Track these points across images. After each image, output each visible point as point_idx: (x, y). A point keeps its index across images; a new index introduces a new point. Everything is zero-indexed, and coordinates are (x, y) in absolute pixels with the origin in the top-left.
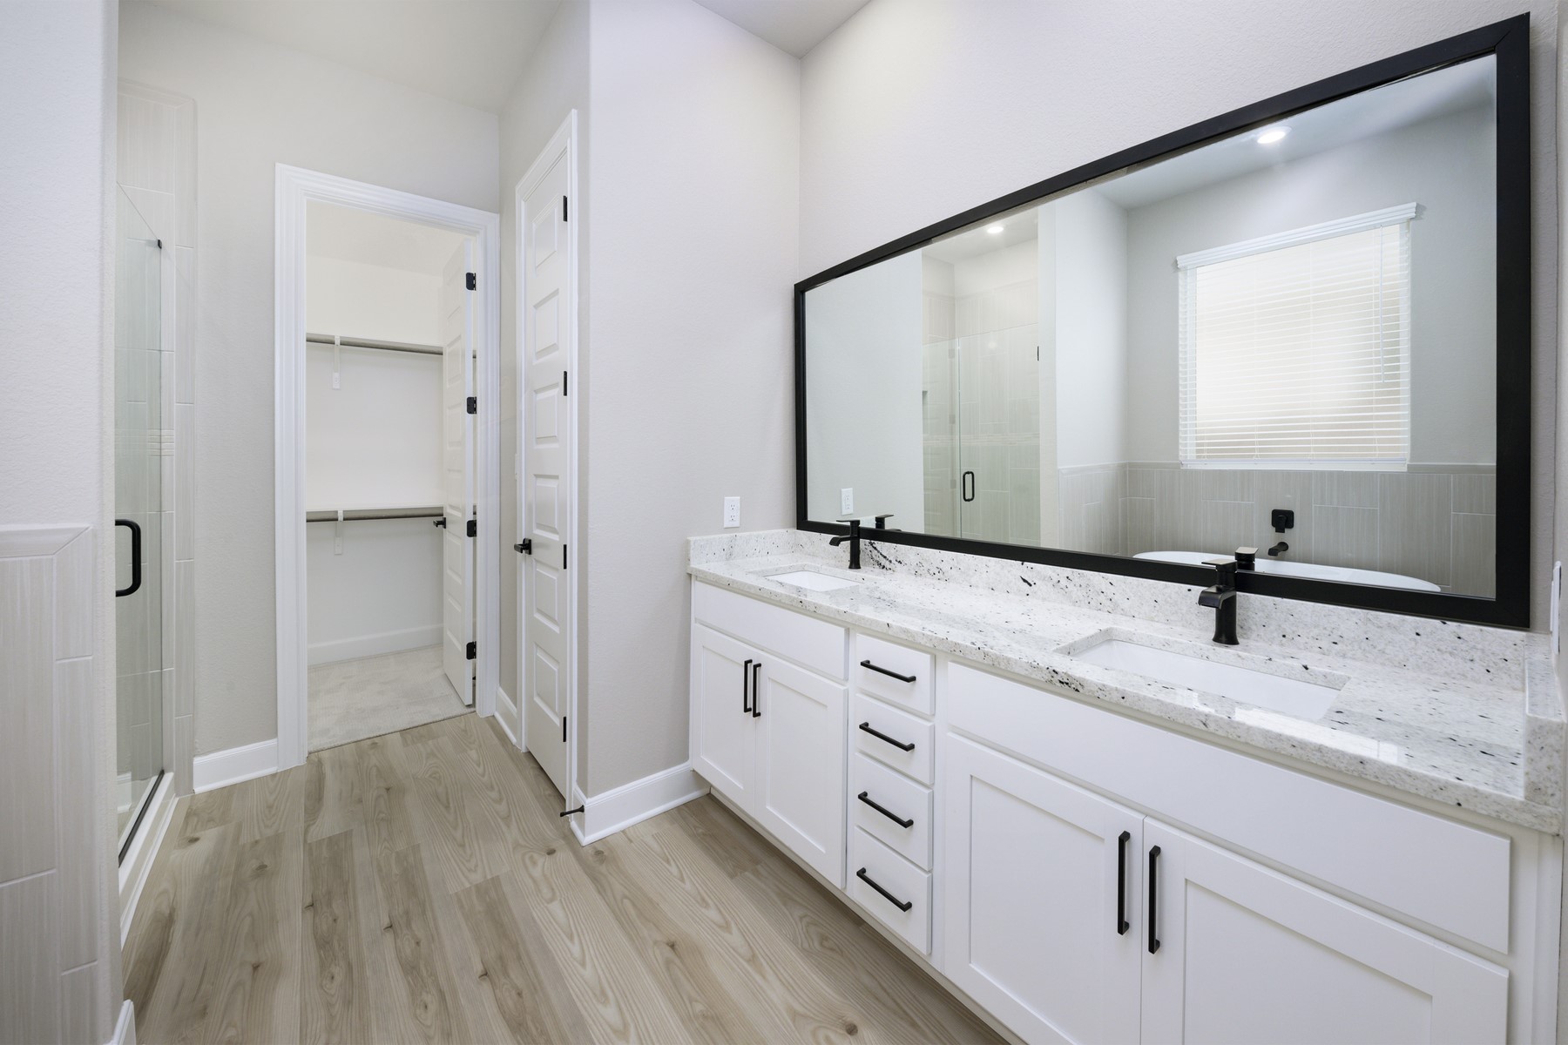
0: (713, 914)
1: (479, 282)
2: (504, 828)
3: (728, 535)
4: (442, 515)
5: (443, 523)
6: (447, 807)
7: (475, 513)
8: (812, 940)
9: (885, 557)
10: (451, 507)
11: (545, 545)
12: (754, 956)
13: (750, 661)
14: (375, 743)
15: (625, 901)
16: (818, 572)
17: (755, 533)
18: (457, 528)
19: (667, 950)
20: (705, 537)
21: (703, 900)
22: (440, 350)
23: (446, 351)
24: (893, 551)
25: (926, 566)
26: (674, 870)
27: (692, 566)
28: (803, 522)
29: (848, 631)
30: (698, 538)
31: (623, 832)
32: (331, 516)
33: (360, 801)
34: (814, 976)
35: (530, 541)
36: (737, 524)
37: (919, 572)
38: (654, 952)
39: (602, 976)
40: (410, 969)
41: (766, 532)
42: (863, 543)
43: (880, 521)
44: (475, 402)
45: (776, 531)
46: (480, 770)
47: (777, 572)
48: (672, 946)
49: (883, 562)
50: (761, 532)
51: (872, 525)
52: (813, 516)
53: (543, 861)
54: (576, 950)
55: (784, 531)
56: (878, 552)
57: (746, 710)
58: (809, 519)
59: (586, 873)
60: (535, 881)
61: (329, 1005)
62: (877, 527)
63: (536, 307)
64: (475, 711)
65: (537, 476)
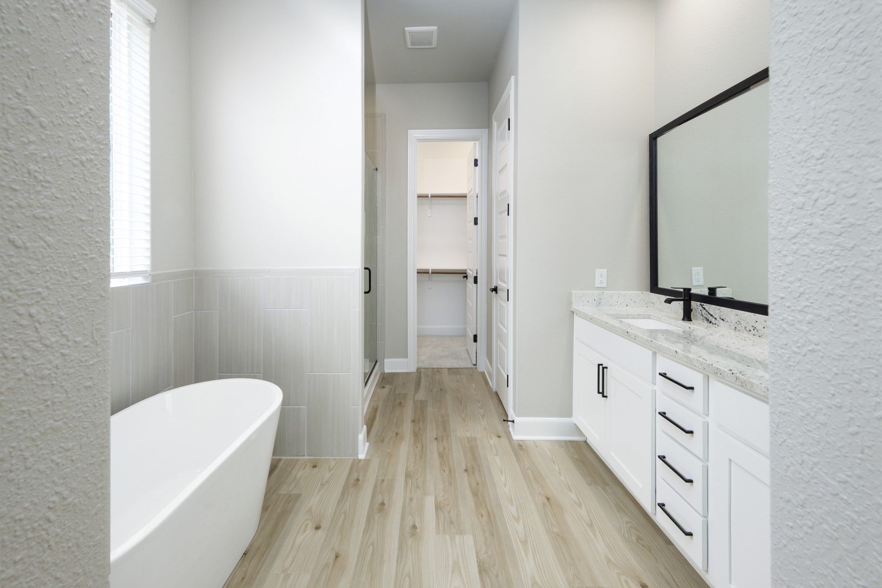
0: (573, 496)
1: (479, 163)
2: (481, 419)
3: (598, 292)
4: (466, 273)
5: (466, 277)
6: (461, 403)
7: (477, 273)
8: (631, 535)
9: (712, 315)
10: (470, 270)
11: (502, 290)
12: (592, 524)
13: (602, 365)
14: (439, 370)
15: (529, 470)
16: (659, 320)
17: (617, 292)
18: (471, 280)
19: (545, 500)
20: (582, 292)
21: (569, 487)
22: (465, 195)
23: (468, 196)
24: (717, 311)
25: (744, 324)
26: (557, 468)
27: (574, 307)
28: (654, 287)
29: (655, 354)
30: (577, 292)
31: (534, 441)
32: (426, 271)
33: (431, 391)
34: (627, 552)
35: (497, 287)
36: (604, 285)
37: (738, 328)
38: (538, 497)
39: (512, 494)
40: (441, 456)
41: (626, 292)
42: (694, 304)
43: (712, 291)
44: (477, 219)
45: (634, 292)
46: (475, 393)
47: (628, 317)
48: (548, 499)
49: (711, 318)
50: (622, 292)
51: (706, 292)
52: (662, 284)
53: (495, 439)
54: (503, 479)
55: (641, 292)
56: (707, 311)
57: (599, 393)
58: (659, 286)
59: (513, 451)
60: (490, 445)
61: (415, 456)
62: (709, 293)
63: (500, 172)
64: (476, 368)
65: (500, 255)
